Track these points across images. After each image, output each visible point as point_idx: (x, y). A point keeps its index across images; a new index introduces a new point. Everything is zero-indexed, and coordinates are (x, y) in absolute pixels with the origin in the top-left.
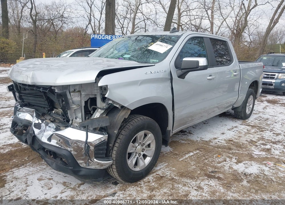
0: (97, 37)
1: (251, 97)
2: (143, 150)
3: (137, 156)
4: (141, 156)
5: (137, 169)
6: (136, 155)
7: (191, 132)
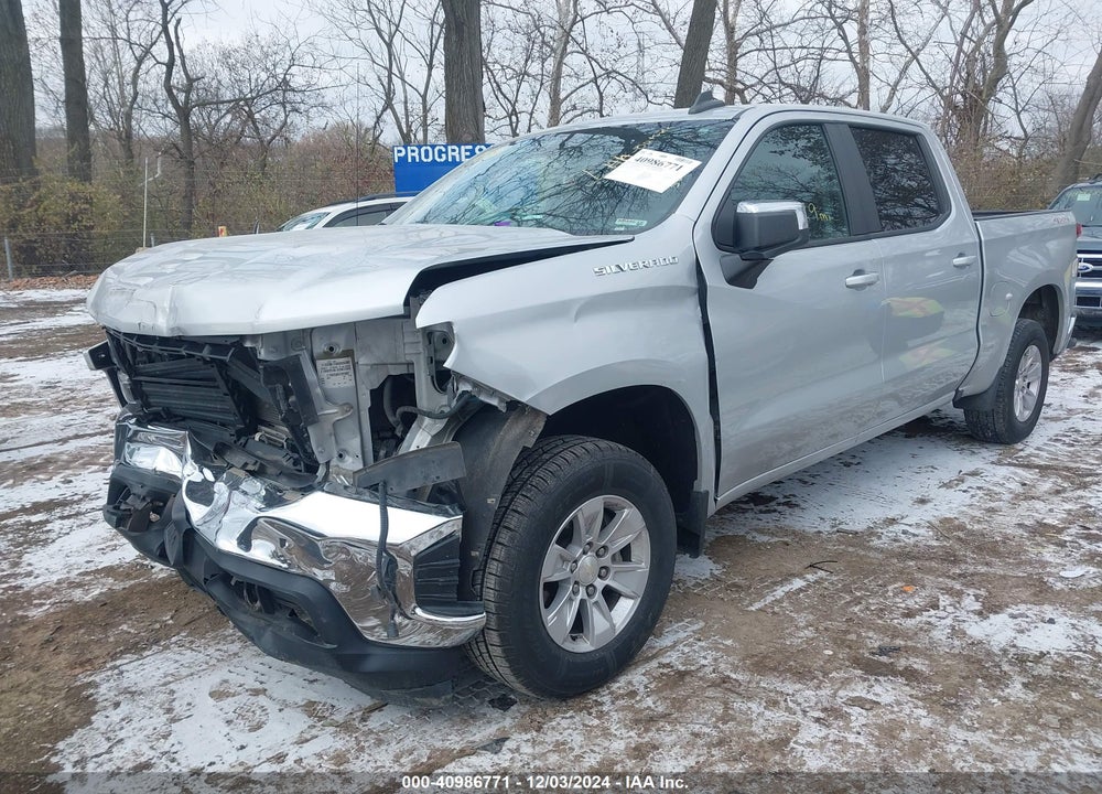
0: (416, 154)
1: (1033, 350)
2: (603, 572)
3: (582, 594)
4: (598, 596)
5: (584, 646)
6: (575, 593)
7: (793, 500)
